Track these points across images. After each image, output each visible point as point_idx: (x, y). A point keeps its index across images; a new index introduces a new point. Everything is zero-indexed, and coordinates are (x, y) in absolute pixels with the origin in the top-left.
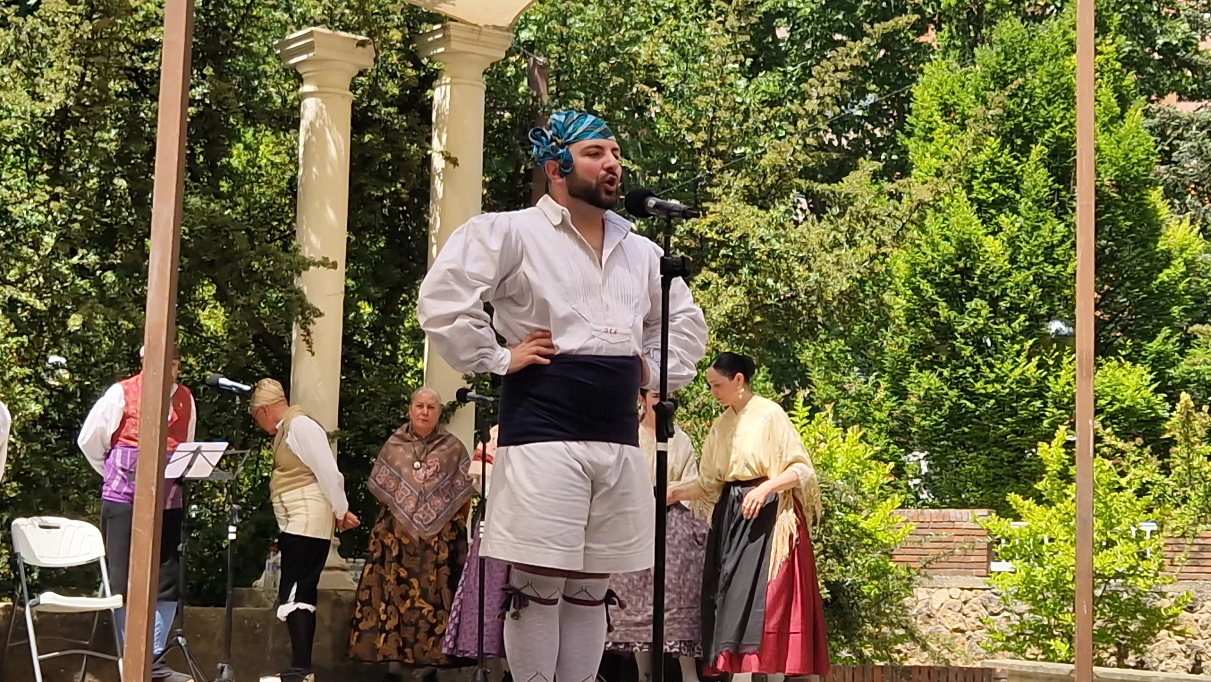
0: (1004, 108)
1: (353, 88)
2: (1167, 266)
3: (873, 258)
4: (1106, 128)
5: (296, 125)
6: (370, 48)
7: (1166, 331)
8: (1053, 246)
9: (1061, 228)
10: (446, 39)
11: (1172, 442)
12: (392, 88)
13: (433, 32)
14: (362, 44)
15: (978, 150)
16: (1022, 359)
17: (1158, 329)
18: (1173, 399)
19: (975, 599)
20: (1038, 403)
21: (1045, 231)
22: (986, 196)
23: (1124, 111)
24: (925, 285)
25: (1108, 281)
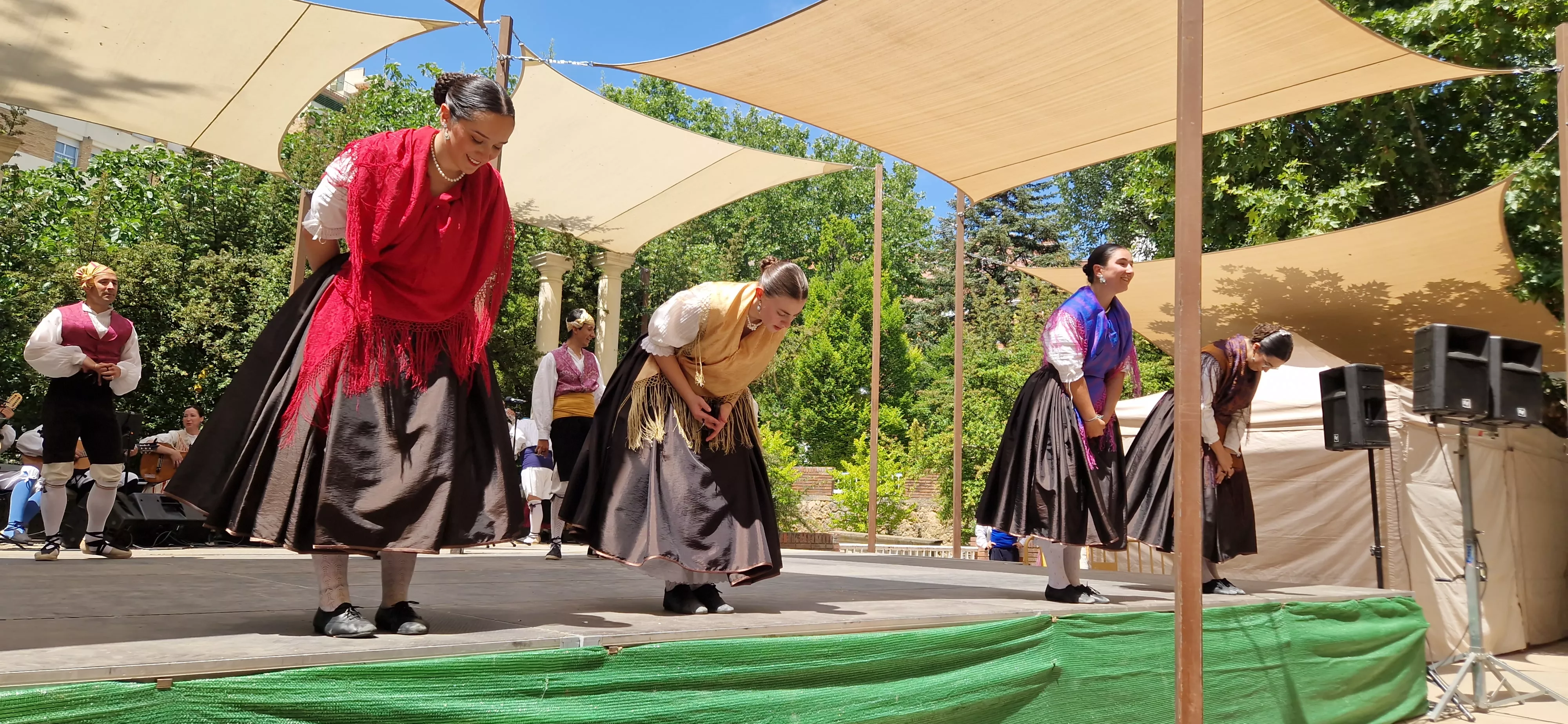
0: (843, 297)
1: (563, 279)
2: (908, 366)
3: (787, 359)
4: (884, 308)
5: (537, 293)
6: (571, 261)
7: (907, 393)
8: (862, 357)
9: (865, 349)
10: (605, 259)
11: (909, 439)
12: (581, 279)
13: (599, 256)
14: (568, 259)
15: (832, 315)
16: (848, 404)
17: (904, 392)
18: (910, 422)
19: (827, 506)
20: (854, 423)
21: (858, 350)
22: (834, 334)
23: (892, 300)
24: (808, 371)
25: (884, 371)
